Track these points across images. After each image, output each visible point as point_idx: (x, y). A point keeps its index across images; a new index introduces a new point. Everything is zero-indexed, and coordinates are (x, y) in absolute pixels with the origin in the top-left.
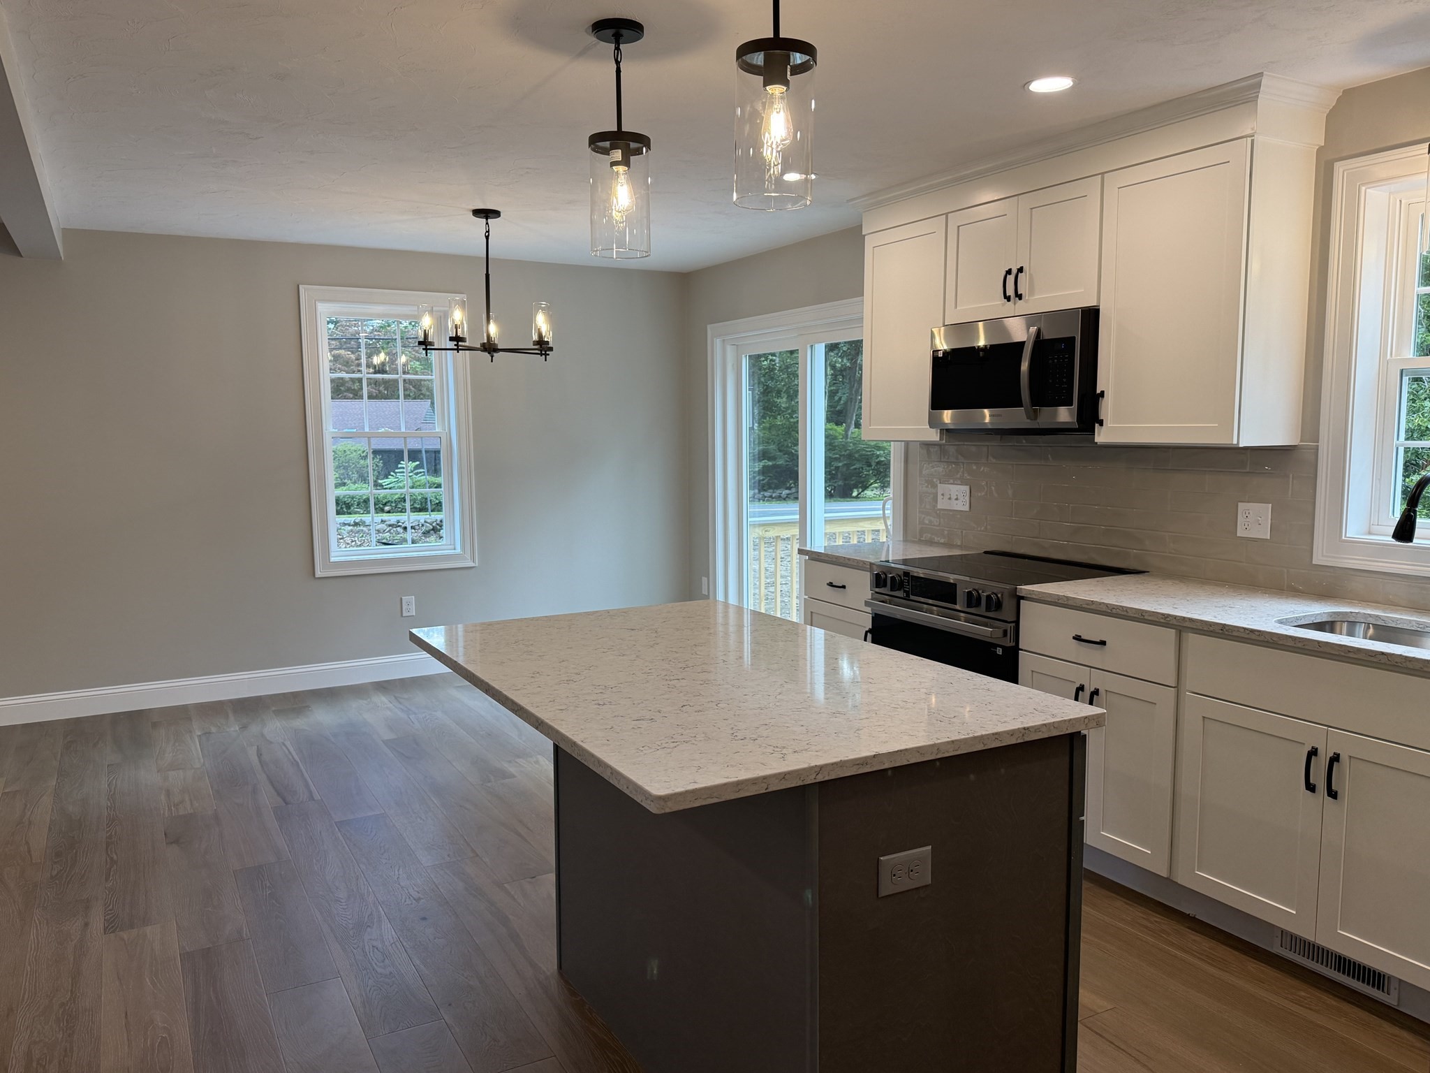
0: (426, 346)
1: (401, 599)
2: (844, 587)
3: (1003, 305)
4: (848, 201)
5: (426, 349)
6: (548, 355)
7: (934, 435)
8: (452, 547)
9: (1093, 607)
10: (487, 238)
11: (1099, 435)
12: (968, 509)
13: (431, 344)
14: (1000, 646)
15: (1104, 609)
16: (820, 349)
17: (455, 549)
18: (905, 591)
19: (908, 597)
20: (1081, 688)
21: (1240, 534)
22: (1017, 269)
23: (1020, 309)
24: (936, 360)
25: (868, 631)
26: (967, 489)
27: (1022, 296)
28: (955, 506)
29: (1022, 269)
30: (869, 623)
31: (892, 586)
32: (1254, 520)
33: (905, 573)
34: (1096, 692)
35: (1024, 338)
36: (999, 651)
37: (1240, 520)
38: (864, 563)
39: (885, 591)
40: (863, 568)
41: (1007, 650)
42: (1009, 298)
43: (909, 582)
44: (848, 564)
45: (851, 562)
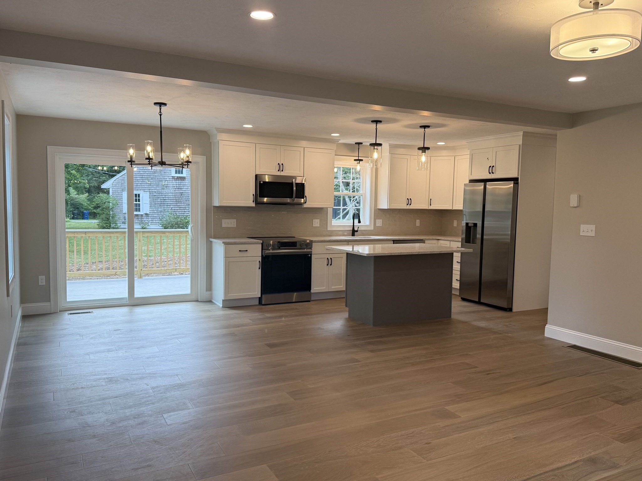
2: (247, 251)
3: (277, 172)
9: (331, 241)
10: (161, 115)
11: (305, 205)
12: (236, 226)
15: (333, 241)
18: (278, 247)
19: (279, 249)
20: (328, 259)
21: (314, 226)
22: (281, 164)
23: (282, 174)
24: (260, 183)
25: (259, 262)
26: (235, 220)
27: (282, 171)
28: (230, 226)
29: (282, 164)
30: (260, 259)
31: (274, 246)
32: (316, 223)
33: (278, 242)
34: (331, 259)
35: (291, 182)
36: (310, 255)
37: (314, 223)
38: (258, 242)
39: (270, 248)
40: (257, 243)
41: (311, 255)
42: (279, 171)
43: (280, 244)
44: (250, 243)
45: (252, 242)
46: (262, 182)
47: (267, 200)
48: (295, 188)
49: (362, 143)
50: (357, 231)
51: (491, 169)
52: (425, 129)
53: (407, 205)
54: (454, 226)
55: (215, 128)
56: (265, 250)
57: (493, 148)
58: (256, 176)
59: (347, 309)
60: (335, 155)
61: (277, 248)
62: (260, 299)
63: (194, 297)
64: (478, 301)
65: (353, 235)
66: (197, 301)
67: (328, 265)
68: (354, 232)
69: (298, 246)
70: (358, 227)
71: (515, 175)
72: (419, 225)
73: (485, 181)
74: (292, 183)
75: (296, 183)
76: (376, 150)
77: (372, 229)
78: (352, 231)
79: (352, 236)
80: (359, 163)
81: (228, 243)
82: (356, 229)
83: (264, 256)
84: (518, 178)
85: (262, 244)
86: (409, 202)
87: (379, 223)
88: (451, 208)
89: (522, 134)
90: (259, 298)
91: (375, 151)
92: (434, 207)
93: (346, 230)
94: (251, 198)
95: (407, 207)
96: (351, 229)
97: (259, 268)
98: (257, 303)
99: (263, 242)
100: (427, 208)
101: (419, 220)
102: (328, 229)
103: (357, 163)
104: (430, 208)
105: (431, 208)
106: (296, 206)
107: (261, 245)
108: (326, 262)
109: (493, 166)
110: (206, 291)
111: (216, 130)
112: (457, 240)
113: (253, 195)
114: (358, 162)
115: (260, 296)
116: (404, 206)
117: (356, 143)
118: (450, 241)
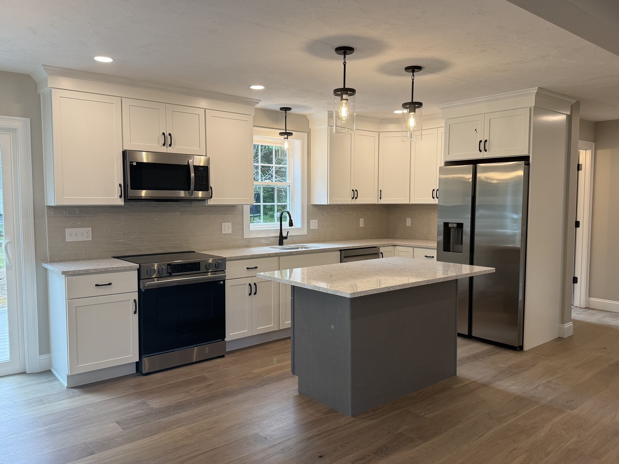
2: (110, 284)
3: (161, 147)
9: (254, 257)
11: (210, 202)
12: (91, 239)
14: (222, 281)
15: (257, 256)
18: (168, 273)
19: (170, 275)
20: (250, 285)
21: (223, 233)
22: (168, 134)
23: (170, 150)
24: (131, 166)
25: (135, 301)
26: (90, 229)
27: (170, 145)
28: (80, 239)
29: (170, 135)
30: (136, 296)
31: (161, 272)
32: (227, 228)
33: (168, 265)
34: (255, 284)
35: (186, 164)
36: (222, 283)
37: (223, 228)
38: (131, 267)
39: (154, 276)
40: (130, 269)
41: (224, 281)
42: (164, 145)
43: (171, 268)
44: (116, 270)
45: (119, 269)
46: (135, 164)
47: (146, 194)
48: (193, 175)
49: (289, 109)
50: (286, 238)
51: (483, 145)
52: (413, 73)
53: (353, 198)
54: (407, 225)
55: (43, 65)
56: (144, 281)
57: (484, 114)
58: (124, 153)
59: (296, 378)
60: (254, 126)
61: (165, 274)
62: (138, 365)
63: (17, 368)
64: (467, 334)
65: (281, 243)
66: (24, 373)
67: (250, 294)
68: (282, 240)
69: (203, 269)
70: (288, 232)
71: (525, 153)
72: (363, 226)
73: (475, 162)
74: (188, 166)
75: (195, 167)
76: (344, 101)
77: (306, 233)
78: (278, 239)
79: (279, 245)
80: (287, 138)
81: (72, 273)
82: (284, 234)
83: (143, 291)
84: (529, 156)
85: (139, 270)
86: (355, 194)
87: (314, 225)
88: (407, 202)
89: (536, 91)
90: (137, 362)
91: (344, 104)
92: (385, 201)
93: (270, 237)
94: (117, 191)
95: (352, 201)
96: (278, 235)
97: (135, 313)
98: (134, 371)
99: (140, 266)
100: (376, 203)
101: (363, 219)
102: (245, 237)
103: (285, 138)
104: (380, 203)
105: (382, 202)
106: (194, 203)
107: (137, 272)
108: (247, 291)
109: (486, 141)
110: (40, 354)
111: (45, 69)
112: (424, 247)
113: (120, 185)
114: (286, 136)
115: (138, 360)
116: (348, 201)
117: (281, 109)
118: (413, 247)
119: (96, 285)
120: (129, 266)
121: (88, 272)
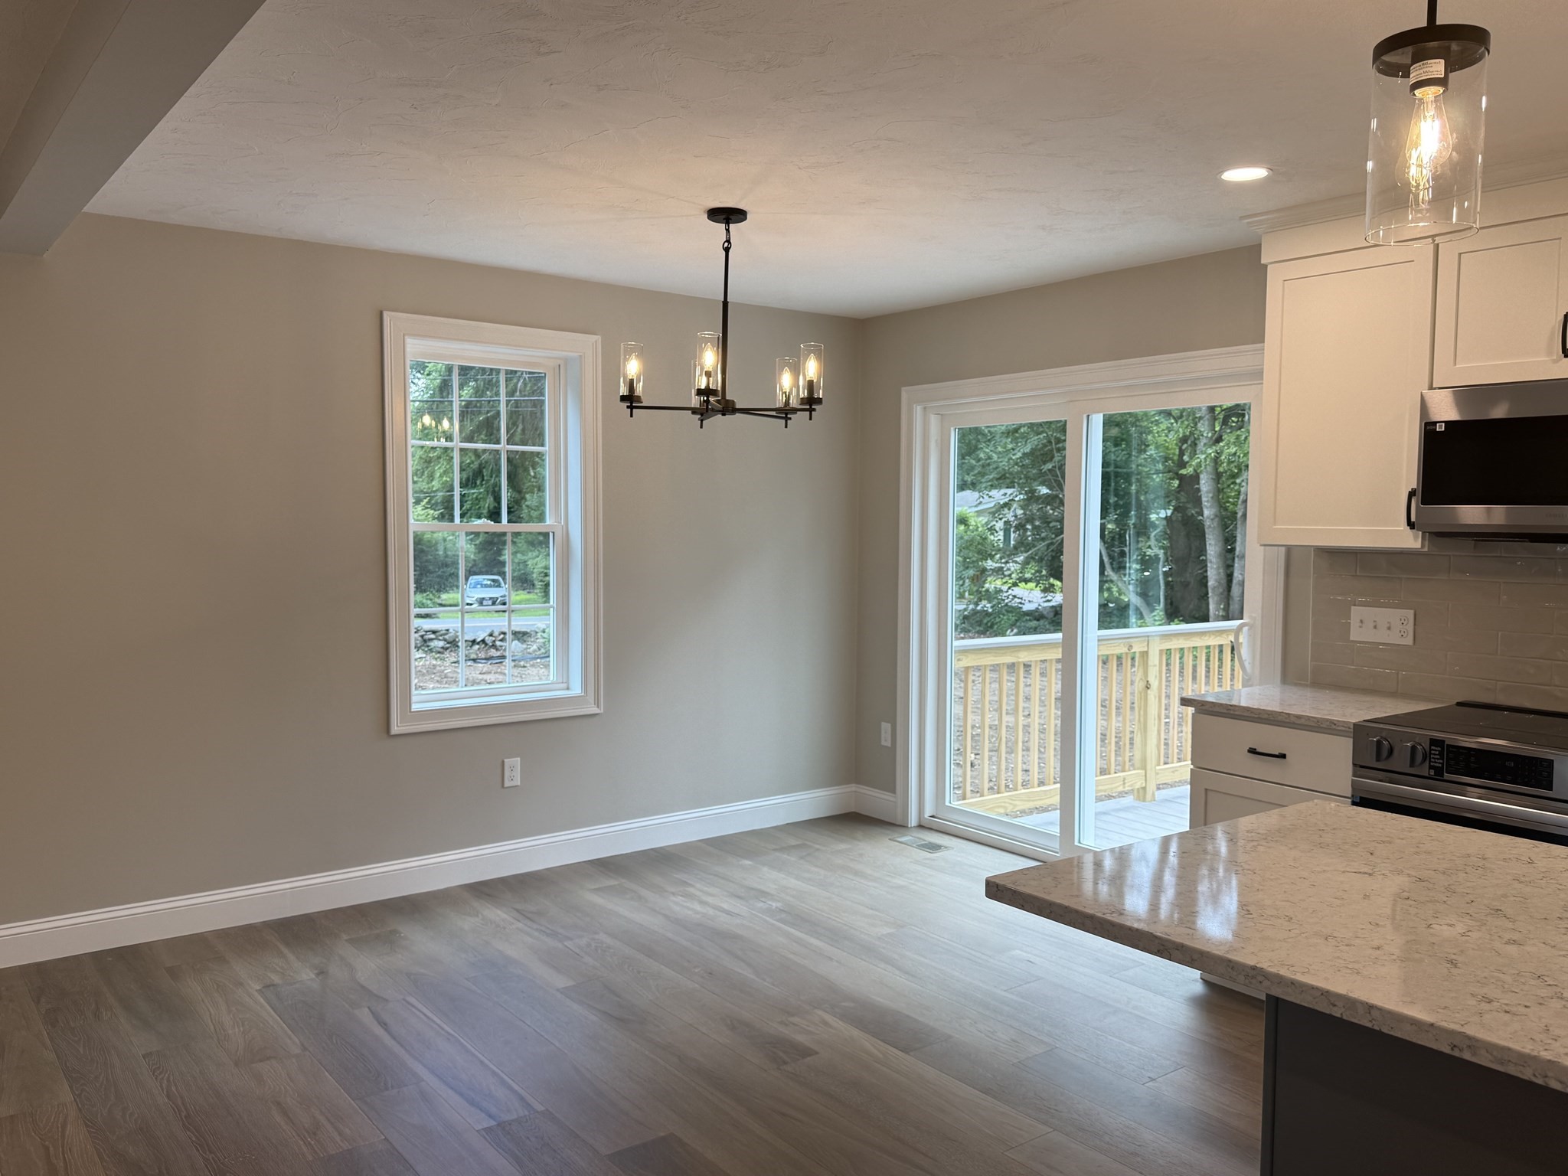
0: (631, 403)
1: (503, 762)
2: (1283, 756)
3: (1555, 362)
4: (1242, 218)
5: (631, 408)
6: (790, 419)
7: (1411, 541)
8: (565, 685)
10: (727, 250)
12: (1410, 643)
13: (639, 399)
16: (1098, 420)
17: (568, 689)
18: (1431, 767)
19: (1438, 777)
24: (1430, 435)
26: (1410, 614)
28: (1384, 638)
31: (1407, 759)
33: (1434, 742)
38: (1333, 723)
40: (1330, 729)
42: (1566, 353)
43: (1441, 754)
44: (1294, 723)
45: (1302, 721)
46: (1441, 428)
61: (1422, 768)
69: (1562, 785)
85: (1354, 738)
94: (1404, 510)
107: (1352, 742)
111: (1251, 225)
113: (1413, 493)
119: (1252, 751)
120: (1327, 720)
121: (1232, 712)
